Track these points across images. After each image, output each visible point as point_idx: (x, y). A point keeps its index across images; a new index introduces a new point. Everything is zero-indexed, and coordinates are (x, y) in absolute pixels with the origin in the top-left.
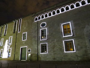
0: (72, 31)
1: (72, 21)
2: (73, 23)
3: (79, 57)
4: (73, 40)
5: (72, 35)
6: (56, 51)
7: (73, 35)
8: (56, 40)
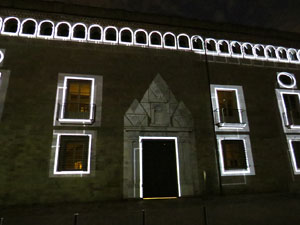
0: (95, 108)
1: (101, 78)
2: (101, 84)
3: (96, 189)
4: (90, 136)
5: (89, 121)
6: (19, 167)
7: (94, 121)
8: (28, 127)
